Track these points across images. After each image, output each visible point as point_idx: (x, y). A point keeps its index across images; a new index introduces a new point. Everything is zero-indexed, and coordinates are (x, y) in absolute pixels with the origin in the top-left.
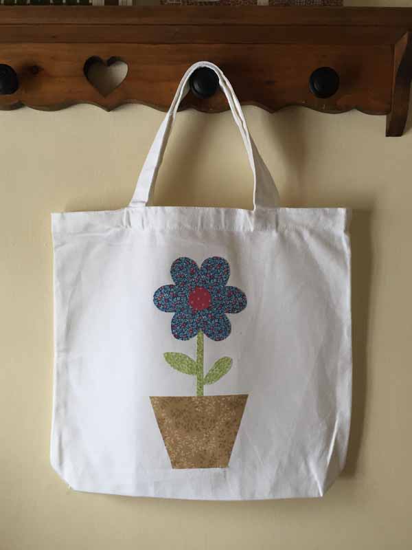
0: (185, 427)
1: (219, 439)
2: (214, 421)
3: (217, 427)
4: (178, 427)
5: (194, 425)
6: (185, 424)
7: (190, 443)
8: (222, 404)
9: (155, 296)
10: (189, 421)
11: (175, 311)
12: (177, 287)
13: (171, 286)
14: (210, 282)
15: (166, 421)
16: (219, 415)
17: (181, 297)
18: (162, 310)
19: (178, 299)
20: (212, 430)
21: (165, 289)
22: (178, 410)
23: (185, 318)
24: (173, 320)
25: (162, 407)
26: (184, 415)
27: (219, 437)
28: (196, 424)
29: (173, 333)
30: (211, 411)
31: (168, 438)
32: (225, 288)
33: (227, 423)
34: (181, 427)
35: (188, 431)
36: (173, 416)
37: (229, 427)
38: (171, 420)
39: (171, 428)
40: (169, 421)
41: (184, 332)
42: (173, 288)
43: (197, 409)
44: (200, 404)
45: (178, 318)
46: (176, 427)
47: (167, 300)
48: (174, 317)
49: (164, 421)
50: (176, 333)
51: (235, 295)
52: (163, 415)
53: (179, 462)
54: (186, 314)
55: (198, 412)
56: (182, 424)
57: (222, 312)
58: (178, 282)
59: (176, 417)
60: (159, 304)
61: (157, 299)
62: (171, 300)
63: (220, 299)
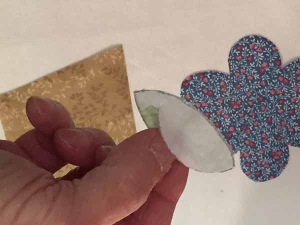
9: (257, 37)
10: (88, 113)
11: (232, 75)
12: (278, 71)
13: (278, 61)
14: (294, 121)
15: (81, 79)
17: (261, 80)
18: (230, 54)
19: (256, 77)
21: (272, 53)
22: (104, 93)
24: (216, 73)
25: (106, 68)
29: (191, 77)
32: (286, 145)
34: (75, 102)
36: (93, 88)
38: (85, 87)
39: (69, 87)
40: (82, 83)
41: (195, 94)
42: (275, 65)
43: (111, 123)
44: (120, 128)
45: (220, 81)
46: (73, 95)
47: (251, 59)
48: (222, 74)
49: (81, 75)
50: (191, 83)
51: (274, 163)
52: (92, 72)
53: (8, 106)
54: (230, 92)
55: (107, 125)
56: (81, 104)
57: (242, 147)
58: (287, 73)
59: (90, 94)
60: (242, 46)
61: (251, 43)
62: (252, 65)
63: (264, 141)
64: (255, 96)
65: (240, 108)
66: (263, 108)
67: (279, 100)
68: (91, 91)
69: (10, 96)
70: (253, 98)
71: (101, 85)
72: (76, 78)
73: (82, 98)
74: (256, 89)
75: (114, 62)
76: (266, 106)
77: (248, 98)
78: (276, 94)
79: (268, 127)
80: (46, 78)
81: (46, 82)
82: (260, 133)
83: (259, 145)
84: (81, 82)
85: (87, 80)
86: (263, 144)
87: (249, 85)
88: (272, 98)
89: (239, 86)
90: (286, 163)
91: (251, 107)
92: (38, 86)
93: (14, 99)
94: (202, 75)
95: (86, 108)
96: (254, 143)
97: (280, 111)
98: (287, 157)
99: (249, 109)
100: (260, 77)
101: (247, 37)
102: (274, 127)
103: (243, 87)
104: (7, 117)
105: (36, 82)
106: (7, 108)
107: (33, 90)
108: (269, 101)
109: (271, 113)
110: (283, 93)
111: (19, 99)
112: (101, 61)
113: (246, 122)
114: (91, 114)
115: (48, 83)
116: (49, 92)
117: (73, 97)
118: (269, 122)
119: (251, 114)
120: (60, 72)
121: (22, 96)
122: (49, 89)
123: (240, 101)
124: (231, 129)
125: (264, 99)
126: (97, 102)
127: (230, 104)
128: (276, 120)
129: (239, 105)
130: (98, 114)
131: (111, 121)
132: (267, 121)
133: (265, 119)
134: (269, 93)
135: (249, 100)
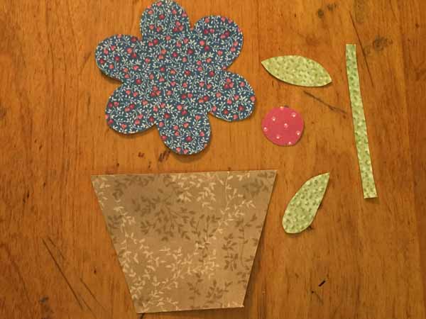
0: (159, 231)
1: (225, 253)
2: (214, 219)
3: (220, 230)
4: (146, 232)
5: (176, 228)
6: (159, 225)
7: (171, 261)
8: (228, 188)
16: (224, 207)
20: (211, 236)
26: (158, 208)
27: (225, 248)
28: (181, 225)
30: (207, 199)
31: (129, 252)
33: (239, 223)
34: (151, 230)
35: (165, 239)
36: (136, 211)
37: (242, 230)
38: (133, 218)
39: (132, 235)
40: (129, 220)
42: (136, 43)
44: (188, 188)
45: (124, 93)
46: (143, 231)
47: (118, 59)
51: (237, 90)
54: (141, 90)
56: (154, 226)
61: (103, 50)
62: (124, 60)
63: (209, 87)
64: (157, 73)
65: (162, 91)
66: (172, 72)
67: (172, 56)
70: (158, 76)
71: (134, 202)
73: (148, 223)
74: (150, 69)
77: (155, 79)
78: (164, 56)
79: (195, 77)
81: (124, 256)
82: (198, 87)
83: (210, 93)
84: (128, 222)
85: (126, 216)
86: (211, 89)
87: (143, 72)
88: (167, 61)
89: (139, 81)
93: (140, 293)
94: (110, 104)
95: (160, 219)
96: (204, 96)
97: (184, 60)
99: (167, 84)
100: (139, 60)
102: (198, 72)
103: (142, 78)
106: (149, 302)
107: (132, 271)
108: (169, 64)
109: (182, 68)
110: (167, 49)
111: (141, 288)
113: (178, 92)
114: (168, 216)
116: (136, 255)
118: (191, 74)
119: (173, 85)
121: (137, 284)
122: (132, 255)
123: (155, 87)
124: (179, 107)
125: (164, 66)
126: (154, 208)
128: (191, 68)
129: (158, 90)
130: (169, 209)
131: (178, 196)
132: (188, 75)
133: (185, 76)
134: (160, 60)
135: (158, 80)
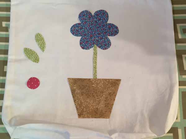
1: (105, 102)
2: (102, 92)
3: (104, 96)
5: (91, 94)
7: (89, 104)
8: (107, 83)
9: (71, 29)
10: (89, 91)
11: (82, 36)
12: (82, 24)
13: (79, 24)
14: (99, 21)
16: (105, 89)
17: (84, 29)
20: (101, 97)
21: (76, 25)
22: (83, 86)
23: (87, 39)
24: (81, 40)
25: (74, 84)
28: (93, 94)
29: (81, 46)
30: (101, 86)
32: (107, 24)
33: (110, 94)
34: (84, 95)
35: (88, 97)
37: (110, 96)
39: (79, 95)
40: (78, 91)
41: (87, 46)
43: (93, 85)
44: (95, 83)
45: (83, 39)
47: (77, 31)
48: (81, 38)
49: (75, 91)
50: (83, 46)
51: (112, 27)
52: (75, 88)
53: (82, 115)
55: (94, 87)
56: (85, 93)
57: (106, 35)
58: (83, 22)
59: (82, 89)
60: (73, 32)
62: (79, 31)
63: (105, 29)
68: (81, 89)
69: (79, 113)
70: (90, 31)
71: (79, 86)
72: (76, 92)
73: (83, 92)
74: (87, 30)
75: (72, 81)
76: (93, 28)
77: (90, 32)
80: (75, 101)
82: (102, 30)
83: (106, 31)
87: (86, 32)
88: (91, 26)
89: (85, 34)
90: (113, 24)
91: (93, 32)
92: (77, 104)
94: (81, 44)
95: (87, 92)
97: (95, 25)
98: (111, 24)
101: (71, 31)
102: (100, 26)
104: (86, 116)
105: (75, 105)
107: (78, 106)
109: (95, 27)
110: (89, 23)
112: (71, 84)
113: (97, 34)
115: (76, 101)
116: (79, 101)
117: (82, 95)
119: (95, 32)
120: (73, 97)
123: (90, 35)
124: (99, 37)
126: (85, 88)
127: (91, 37)
129: (92, 35)
130: (89, 89)
134: (89, 27)
